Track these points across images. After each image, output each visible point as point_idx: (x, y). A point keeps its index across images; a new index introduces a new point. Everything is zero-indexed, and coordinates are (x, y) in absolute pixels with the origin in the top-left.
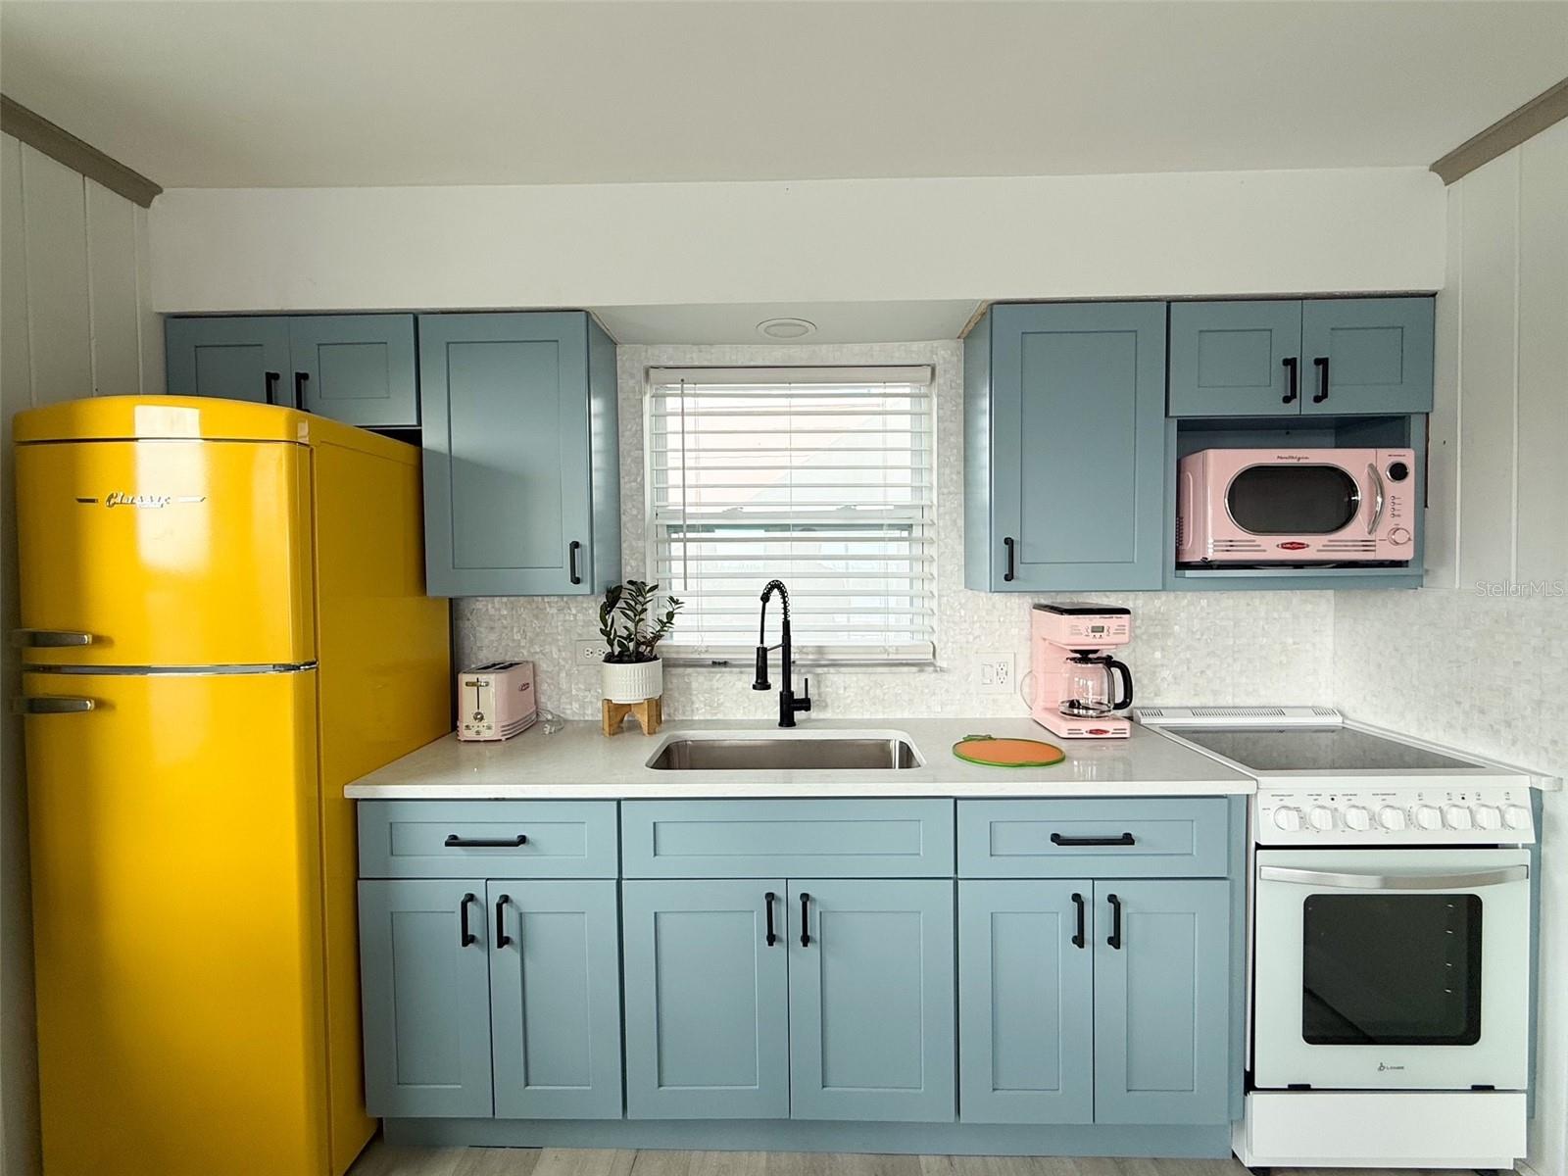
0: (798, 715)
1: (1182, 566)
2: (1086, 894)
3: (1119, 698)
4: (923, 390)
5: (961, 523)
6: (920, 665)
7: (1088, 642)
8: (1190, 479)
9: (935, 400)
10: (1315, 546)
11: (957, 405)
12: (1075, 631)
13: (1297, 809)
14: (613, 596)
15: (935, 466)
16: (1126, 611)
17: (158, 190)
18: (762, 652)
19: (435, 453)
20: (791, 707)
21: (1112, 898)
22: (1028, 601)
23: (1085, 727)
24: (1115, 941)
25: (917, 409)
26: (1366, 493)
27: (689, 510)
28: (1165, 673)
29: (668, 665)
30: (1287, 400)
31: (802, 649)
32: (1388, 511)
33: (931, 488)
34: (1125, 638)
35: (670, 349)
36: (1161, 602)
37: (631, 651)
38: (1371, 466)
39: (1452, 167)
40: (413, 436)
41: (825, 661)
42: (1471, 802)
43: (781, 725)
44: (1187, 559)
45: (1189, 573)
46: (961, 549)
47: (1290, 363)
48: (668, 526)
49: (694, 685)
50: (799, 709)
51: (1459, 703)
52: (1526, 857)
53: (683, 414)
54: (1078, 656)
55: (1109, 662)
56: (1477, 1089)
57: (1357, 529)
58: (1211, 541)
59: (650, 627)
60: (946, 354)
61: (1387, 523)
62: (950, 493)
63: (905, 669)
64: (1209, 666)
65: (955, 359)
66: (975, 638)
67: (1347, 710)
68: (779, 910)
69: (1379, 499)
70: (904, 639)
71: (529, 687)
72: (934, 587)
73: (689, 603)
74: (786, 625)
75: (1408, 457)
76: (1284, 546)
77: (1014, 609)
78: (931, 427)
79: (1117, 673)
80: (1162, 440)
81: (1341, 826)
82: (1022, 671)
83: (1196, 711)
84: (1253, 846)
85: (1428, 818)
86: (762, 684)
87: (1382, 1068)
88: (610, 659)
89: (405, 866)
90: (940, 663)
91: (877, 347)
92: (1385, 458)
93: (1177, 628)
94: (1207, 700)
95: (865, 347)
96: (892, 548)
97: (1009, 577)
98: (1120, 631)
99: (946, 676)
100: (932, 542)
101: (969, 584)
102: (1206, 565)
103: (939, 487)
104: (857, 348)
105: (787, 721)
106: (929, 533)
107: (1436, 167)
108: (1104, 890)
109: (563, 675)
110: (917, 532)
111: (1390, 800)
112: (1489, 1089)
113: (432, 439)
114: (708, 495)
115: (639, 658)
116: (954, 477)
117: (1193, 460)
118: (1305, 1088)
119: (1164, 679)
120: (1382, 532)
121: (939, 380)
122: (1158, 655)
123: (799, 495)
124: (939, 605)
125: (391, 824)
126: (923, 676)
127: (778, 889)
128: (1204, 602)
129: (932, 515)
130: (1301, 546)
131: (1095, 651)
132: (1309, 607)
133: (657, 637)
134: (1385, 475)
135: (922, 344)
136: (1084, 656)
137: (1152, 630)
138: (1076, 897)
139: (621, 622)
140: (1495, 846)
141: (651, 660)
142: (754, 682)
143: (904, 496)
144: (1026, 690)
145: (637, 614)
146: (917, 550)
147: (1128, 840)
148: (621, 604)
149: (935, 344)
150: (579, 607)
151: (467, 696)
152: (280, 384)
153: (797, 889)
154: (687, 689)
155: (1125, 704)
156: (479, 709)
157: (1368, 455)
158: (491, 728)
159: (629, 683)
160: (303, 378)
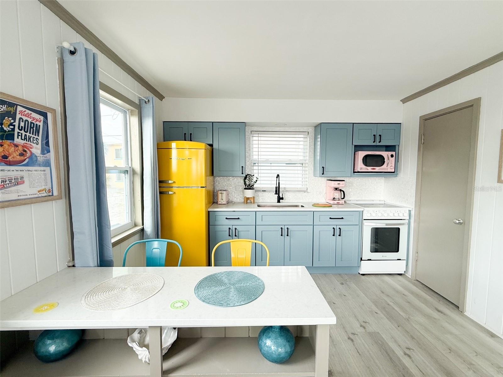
0: (281, 201)
1: (354, 172)
2: (335, 228)
3: (343, 197)
4: (306, 136)
5: (313, 163)
6: (305, 192)
7: (337, 186)
8: (356, 156)
9: (308, 139)
10: (377, 169)
11: (313, 140)
12: (335, 184)
13: (370, 213)
15: (308, 152)
16: (344, 181)
17: (164, 98)
18: (276, 188)
19: (216, 149)
20: (280, 199)
21: (339, 228)
22: (326, 179)
23: (336, 202)
24: (340, 235)
25: (304, 140)
26: (387, 160)
27: (259, 160)
28: (352, 193)
29: (255, 190)
30: (374, 142)
32: (390, 163)
33: (307, 156)
34: (344, 186)
35: (256, 127)
36: (351, 179)
37: (250, 187)
38: (387, 155)
39: (404, 101)
40: (211, 145)
42: (399, 212)
43: (277, 202)
44: (355, 171)
45: (355, 174)
46: (313, 168)
47: (374, 135)
48: (254, 163)
49: (260, 195)
50: (281, 199)
51: (401, 197)
52: (407, 221)
53: (258, 140)
54: (335, 189)
55: (341, 190)
56: (398, 260)
57: (385, 166)
58: (359, 168)
60: (311, 130)
61: (390, 165)
62: (311, 157)
63: (301, 192)
64: (360, 192)
65: (313, 131)
66: (315, 186)
67: (385, 201)
68: (283, 230)
69: (388, 161)
70: (300, 186)
71: (227, 194)
72: (307, 176)
73: (259, 179)
74: (279, 183)
75: (394, 153)
76: (372, 169)
77: (323, 180)
78: (307, 144)
79: (342, 192)
80: (351, 149)
81: (377, 216)
82: (324, 192)
83: (357, 201)
84: (363, 220)
85: (391, 215)
87: (383, 256)
88: (245, 189)
89: (218, 223)
90: (308, 191)
91: (297, 128)
92: (390, 153)
93: (354, 185)
94: (360, 199)
95: (295, 128)
96: (299, 168)
97: (323, 174)
98: (343, 184)
99: (309, 194)
100: (307, 167)
101: (315, 175)
102: (359, 172)
103: (309, 156)
104: (293, 128)
105: (279, 202)
106: (306, 165)
107: (401, 101)
108: (338, 227)
109: (233, 192)
110: (304, 165)
111: (386, 212)
112: (400, 260)
113: (215, 146)
114: (262, 157)
115: (249, 189)
116: (312, 154)
117: (356, 153)
118: (370, 260)
119: (351, 195)
120: (389, 167)
121: (309, 135)
122: (350, 190)
123: (281, 157)
124: (308, 179)
125: (216, 215)
126: (305, 193)
127: (283, 227)
128: (360, 180)
129: (308, 162)
130: (375, 169)
131: (338, 188)
132: (379, 181)
133: (253, 185)
134: (390, 156)
135: (306, 128)
136: (336, 189)
137: (349, 185)
138: (334, 228)
139: (248, 182)
140: (402, 220)
141: (253, 189)
142: (275, 193)
143: (302, 158)
144: (325, 196)
145: (250, 181)
146: (304, 168)
147: (342, 218)
148: (247, 178)
149: (309, 128)
150: (239, 179)
151: (220, 195)
152: (186, 135)
153: (286, 227)
154: (258, 196)
155: (343, 198)
156: (222, 198)
157: (387, 153)
158: (224, 202)
159: (249, 193)
160: (191, 134)
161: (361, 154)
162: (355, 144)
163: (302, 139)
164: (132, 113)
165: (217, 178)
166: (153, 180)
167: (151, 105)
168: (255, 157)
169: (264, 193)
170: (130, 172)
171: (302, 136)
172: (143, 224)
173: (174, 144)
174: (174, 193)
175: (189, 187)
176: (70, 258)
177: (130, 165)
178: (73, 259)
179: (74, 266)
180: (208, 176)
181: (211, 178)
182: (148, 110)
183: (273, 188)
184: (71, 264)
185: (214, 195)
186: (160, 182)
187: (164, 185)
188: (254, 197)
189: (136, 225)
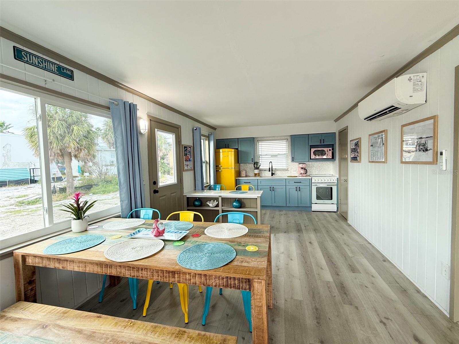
0: (273, 175)
2: (297, 187)
6: (286, 170)
7: (302, 167)
8: (311, 151)
9: (288, 142)
10: (322, 157)
11: (290, 143)
14: (255, 163)
15: (288, 149)
17: (216, 129)
18: (269, 168)
19: (240, 151)
21: (299, 187)
22: (295, 163)
24: (299, 191)
26: (327, 152)
27: (262, 154)
29: (260, 170)
30: (320, 143)
31: (274, 169)
32: (329, 154)
33: (287, 151)
35: (260, 138)
36: (309, 163)
39: (335, 121)
40: (237, 149)
41: (276, 169)
42: (331, 179)
45: (311, 160)
47: (321, 140)
48: (259, 156)
52: (336, 184)
53: (261, 145)
55: (305, 169)
56: (332, 204)
57: (326, 155)
58: (312, 157)
59: (258, 167)
62: (289, 152)
63: (284, 171)
65: (290, 138)
67: (333, 174)
68: (271, 188)
70: (285, 167)
71: (246, 172)
72: (288, 162)
73: (262, 164)
74: (272, 166)
75: (331, 149)
78: (287, 145)
79: (306, 170)
80: (308, 147)
81: (319, 181)
82: (297, 170)
84: (312, 183)
86: (269, 171)
87: (323, 202)
88: (254, 169)
91: (282, 137)
92: (329, 149)
93: (311, 166)
97: (293, 161)
98: (305, 166)
99: (289, 171)
100: (288, 157)
102: (313, 159)
104: (279, 138)
105: (272, 175)
109: (249, 171)
113: (239, 149)
114: (264, 153)
115: (257, 169)
116: (290, 150)
117: (311, 149)
118: (316, 203)
120: (328, 156)
121: (288, 140)
124: (289, 164)
125: (240, 181)
127: (271, 186)
128: (313, 163)
129: (288, 154)
130: (320, 157)
133: (259, 167)
136: (302, 168)
137: (309, 166)
139: (256, 166)
140: (333, 183)
143: (285, 152)
145: (257, 165)
146: (286, 158)
147: (301, 182)
149: (287, 137)
150: (252, 164)
151: (242, 172)
152: (226, 145)
153: (272, 186)
154: (262, 173)
155: (306, 173)
156: (243, 173)
157: (327, 149)
158: (244, 176)
159: (256, 171)
160: (228, 144)
161: (313, 150)
162: (310, 144)
163: (285, 143)
164: (206, 140)
165: (241, 164)
166: (214, 166)
167: (213, 136)
168: (260, 153)
169: (265, 172)
170: (205, 162)
171: (285, 141)
172: (210, 183)
173: (221, 150)
174: (222, 171)
175: (228, 168)
176: (194, 188)
177: (205, 160)
178: (195, 188)
179: (195, 190)
180: (236, 163)
181: (238, 164)
182: (212, 138)
183: (268, 169)
184: (195, 189)
185: (239, 173)
186: (216, 166)
187: (217, 167)
188: (259, 173)
189: (207, 183)
